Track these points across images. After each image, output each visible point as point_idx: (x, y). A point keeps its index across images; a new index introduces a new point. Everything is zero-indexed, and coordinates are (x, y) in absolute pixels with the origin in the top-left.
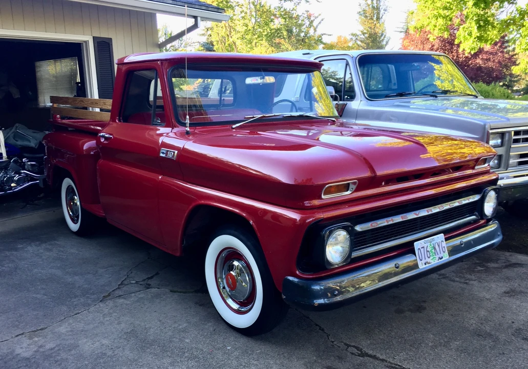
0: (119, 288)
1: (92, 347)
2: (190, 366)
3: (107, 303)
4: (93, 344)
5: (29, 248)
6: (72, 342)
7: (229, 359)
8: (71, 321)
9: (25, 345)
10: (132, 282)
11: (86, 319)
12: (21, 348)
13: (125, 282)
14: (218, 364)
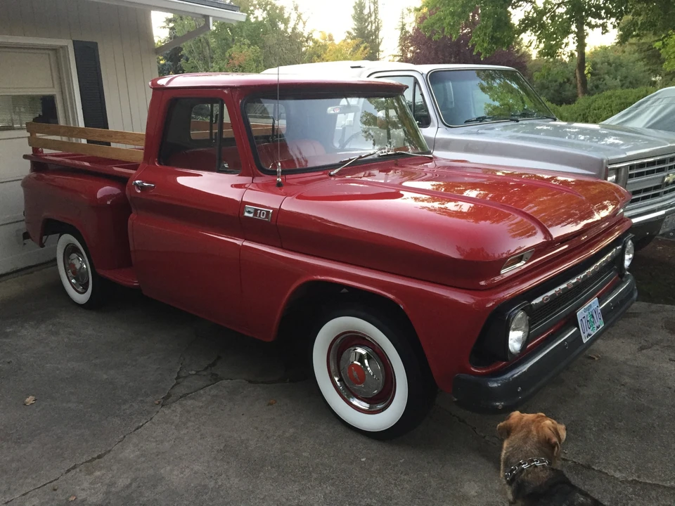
0: (178, 383)
1: (183, 478)
2: (327, 492)
3: (172, 408)
4: (182, 473)
5: (24, 332)
6: (151, 472)
7: (372, 477)
8: (135, 440)
9: (86, 485)
10: (190, 373)
11: (154, 435)
12: (83, 490)
13: (183, 374)
14: (361, 485)
